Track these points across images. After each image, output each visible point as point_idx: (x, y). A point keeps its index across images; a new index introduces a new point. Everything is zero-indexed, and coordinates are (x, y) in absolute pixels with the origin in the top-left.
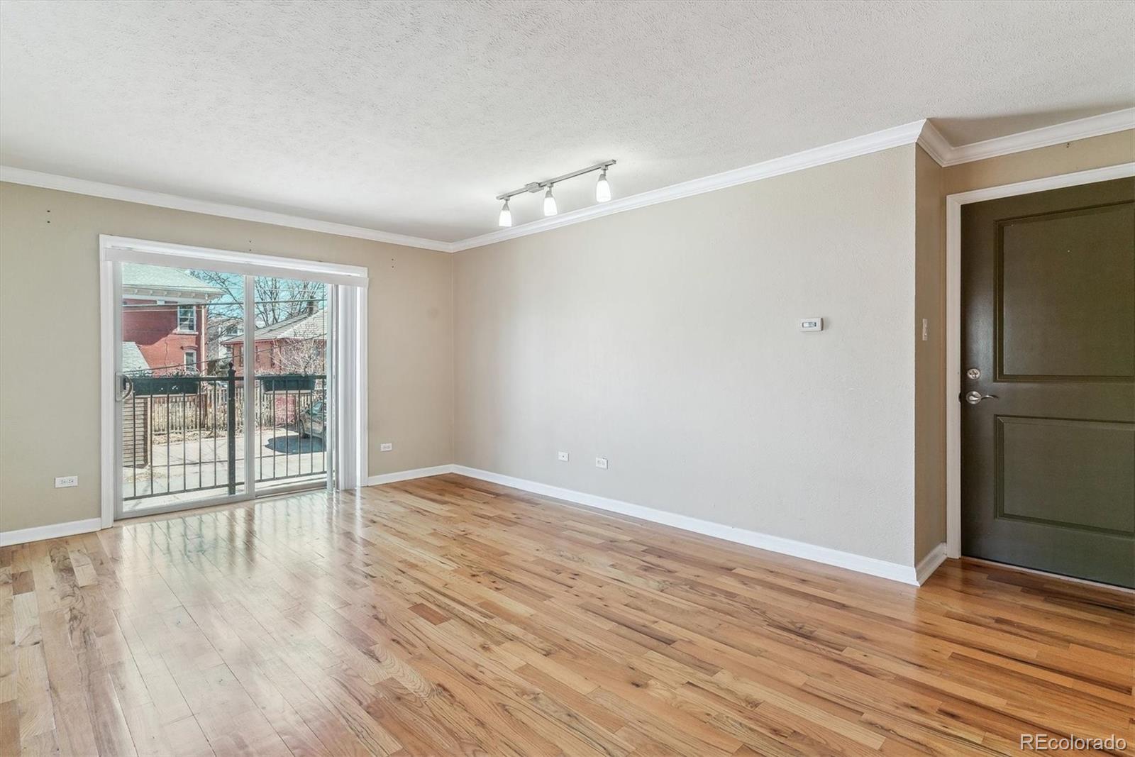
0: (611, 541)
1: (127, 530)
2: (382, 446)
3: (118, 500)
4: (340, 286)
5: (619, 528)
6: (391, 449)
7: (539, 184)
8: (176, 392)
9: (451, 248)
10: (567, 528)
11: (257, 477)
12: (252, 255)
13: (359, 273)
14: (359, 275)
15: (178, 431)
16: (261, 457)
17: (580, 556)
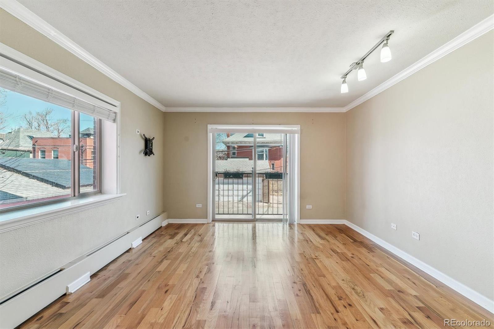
0: (399, 291)
1: (217, 224)
2: (307, 206)
3: (214, 214)
4: (288, 135)
5: (415, 284)
6: (311, 208)
7: (357, 63)
8: (232, 178)
9: (344, 110)
10: (376, 272)
11: (257, 213)
12: (254, 125)
13: (297, 128)
14: (296, 129)
15: (282, 192)
16: (273, 203)
17: (365, 294)
